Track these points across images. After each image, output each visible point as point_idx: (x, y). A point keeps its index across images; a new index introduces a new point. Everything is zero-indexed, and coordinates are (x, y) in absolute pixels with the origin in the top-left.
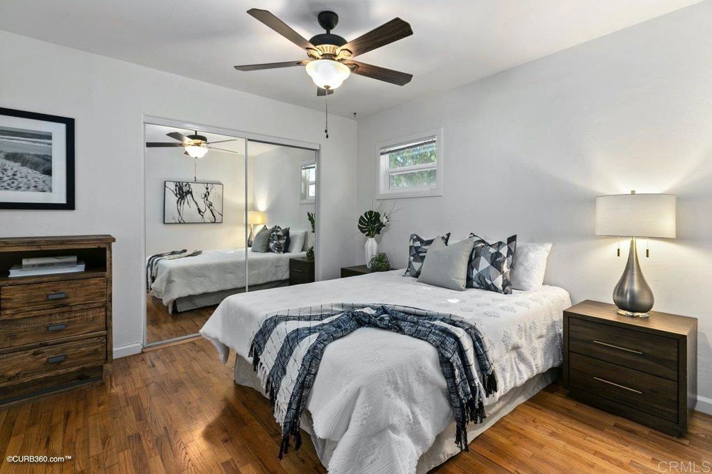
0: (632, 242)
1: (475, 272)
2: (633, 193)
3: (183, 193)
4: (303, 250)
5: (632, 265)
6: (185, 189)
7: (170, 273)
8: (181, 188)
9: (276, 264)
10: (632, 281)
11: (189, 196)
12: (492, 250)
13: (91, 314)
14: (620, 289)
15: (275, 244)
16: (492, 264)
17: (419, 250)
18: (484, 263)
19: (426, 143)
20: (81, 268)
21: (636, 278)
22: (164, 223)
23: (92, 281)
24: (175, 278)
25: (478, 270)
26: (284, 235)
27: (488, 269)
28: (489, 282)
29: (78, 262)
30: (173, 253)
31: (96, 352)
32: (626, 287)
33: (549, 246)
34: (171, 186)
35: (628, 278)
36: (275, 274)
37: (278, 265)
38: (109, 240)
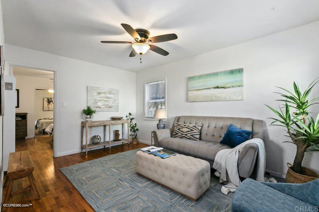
3: (49, 101)
6: (50, 100)
7: (42, 123)
8: (49, 100)
11: (51, 102)
13: (23, 127)
20: (21, 119)
22: (43, 111)
23: (23, 121)
24: (44, 124)
29: (20, 118)
30: (45, 119)
31: (24, 134)
34: (46, 99)
38: (27, 114)
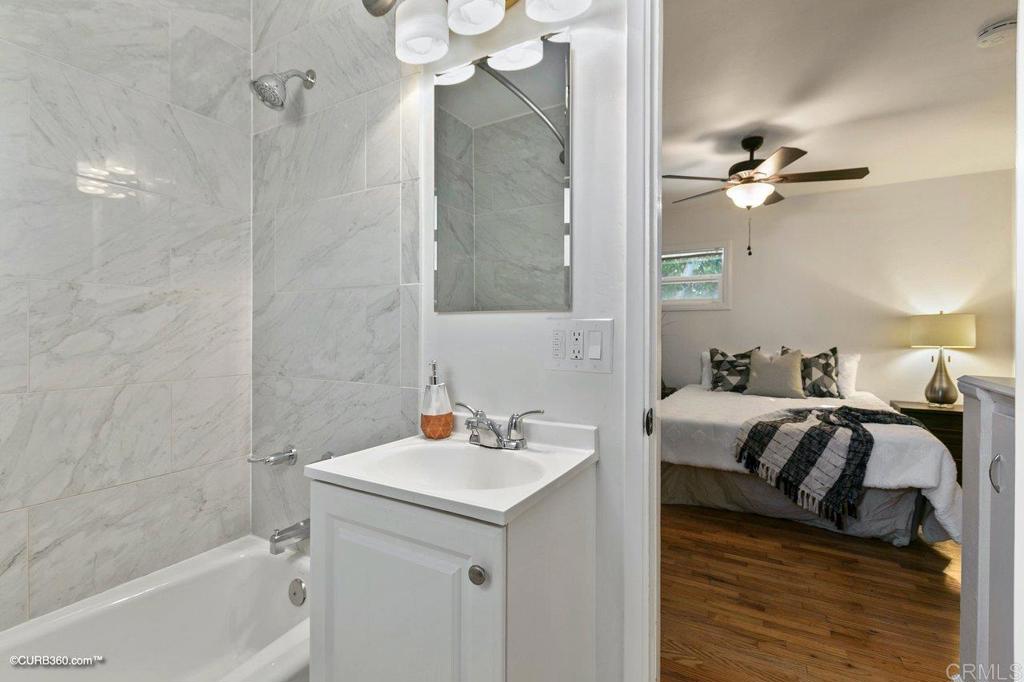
0: (941, 352)
1: (808, 382)
2: (941, 314)
5: (941, 369)
10: (941, 381)
12: (822, 361)
14: (931, 388)
16: (825, 374)
17: (735, 364)
18: (817, 374)
21: (944, 378)
25: (811, 379)
27: (821, 378)
28: (825, 390)
32: (937, 385)
33: (858, 357)
35: (938, 378)
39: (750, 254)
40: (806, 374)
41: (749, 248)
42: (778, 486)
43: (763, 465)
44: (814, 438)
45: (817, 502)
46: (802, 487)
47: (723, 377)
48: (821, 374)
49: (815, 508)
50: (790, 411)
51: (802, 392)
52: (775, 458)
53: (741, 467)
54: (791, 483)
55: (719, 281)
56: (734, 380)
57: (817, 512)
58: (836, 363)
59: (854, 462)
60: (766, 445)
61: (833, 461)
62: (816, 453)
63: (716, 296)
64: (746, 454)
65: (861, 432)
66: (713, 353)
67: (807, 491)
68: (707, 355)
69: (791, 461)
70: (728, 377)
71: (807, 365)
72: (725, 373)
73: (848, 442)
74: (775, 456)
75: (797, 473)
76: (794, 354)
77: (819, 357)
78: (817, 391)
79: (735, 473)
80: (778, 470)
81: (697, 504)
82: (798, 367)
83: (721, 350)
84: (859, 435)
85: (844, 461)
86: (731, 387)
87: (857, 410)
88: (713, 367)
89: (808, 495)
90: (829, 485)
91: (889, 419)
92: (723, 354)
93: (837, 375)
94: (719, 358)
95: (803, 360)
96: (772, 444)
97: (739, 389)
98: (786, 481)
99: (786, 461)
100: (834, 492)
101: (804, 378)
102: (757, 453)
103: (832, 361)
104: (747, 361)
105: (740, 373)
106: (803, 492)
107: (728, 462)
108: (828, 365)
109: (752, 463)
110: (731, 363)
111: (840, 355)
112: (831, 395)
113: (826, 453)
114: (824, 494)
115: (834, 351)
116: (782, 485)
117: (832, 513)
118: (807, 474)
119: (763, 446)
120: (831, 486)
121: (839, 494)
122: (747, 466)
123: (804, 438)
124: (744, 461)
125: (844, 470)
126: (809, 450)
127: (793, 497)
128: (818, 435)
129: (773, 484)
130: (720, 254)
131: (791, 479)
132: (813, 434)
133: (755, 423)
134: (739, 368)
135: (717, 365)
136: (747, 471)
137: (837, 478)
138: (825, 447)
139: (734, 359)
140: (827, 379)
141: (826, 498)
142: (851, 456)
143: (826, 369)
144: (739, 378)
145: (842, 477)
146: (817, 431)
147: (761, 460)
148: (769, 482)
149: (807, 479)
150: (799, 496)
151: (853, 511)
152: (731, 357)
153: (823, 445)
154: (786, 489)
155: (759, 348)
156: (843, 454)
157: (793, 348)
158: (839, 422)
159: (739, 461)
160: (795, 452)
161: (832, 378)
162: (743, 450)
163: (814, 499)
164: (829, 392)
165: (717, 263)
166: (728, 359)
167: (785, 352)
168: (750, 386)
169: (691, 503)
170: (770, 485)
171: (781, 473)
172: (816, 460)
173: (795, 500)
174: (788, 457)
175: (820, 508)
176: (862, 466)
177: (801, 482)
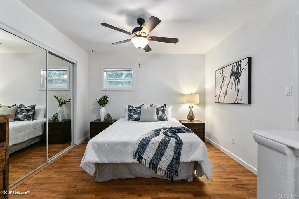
0: (191, 105)
1: (158, 116)
2: (191, 93)
4: (45, 117)
5: (191, 110)
9: (34, 127)
12: (162, 109)
15: (25, 115)
16: (163, 113)
17: (136, 110)
18: (161, 113)
19: (128, 71)
21: (192, 113)
25: (159, 115)
26: (32, 109)
28: (163, 118)
33: (171, 107)
35: (190, 113)
36: (35, 133)
37: (36, 127)
39: (140, 67)
40: (158, 114)
41: (140, 65)
42: (150, 167)
43: (144, 159)
44: (163, 144)
45: (164, 171)
46: (159, 166)
47: (132, 115)
48: (162, 113)
49: (163, 174)
50: (154, 131)
51: (156, 120)
52: (149, 155)
53: (135, 161)
54: (155, 165)
55: (132, 81)
56: (136, 116)
57: (164, 176)
58: (166, 109)
59: (177, 153)
60: (145, 149)
61: (170, 153)
62: (163, 150)
63: (130, 86)
64: (137, 154)
65: (179, 140)
66: (129, 106)
67: (160, 167)
68: (127, 107)
69: (155, 155)
70: (134, 116)
71: (158, 110)
72: (133, 114)
73: (175, 144)
74: (149, 154)
75: (157, 160)
76: (154, 106)
77: (161, 107)
78: (161, 119)
79: (133, 163)
80: (150, 160)
81: (117, 178)
82: (156, 111)
83: (132, 105)
84: (178, 141)
85: (173, 153)
86: (135, 119)
87: (175, 128)
88: (129, 112)
89: (161, 169)
90: (168, 164)
91: (184, 131)
92: (132, 107)
93: (166, 113)
94: (131, 108)
95: (157, 108)
96: (148, 149)
97: (137, 119)
98: (153, 164)
99: (153, 155)
100: (170, 166)
101: (157, 115)
102: (142, 153)
103: (165, 109)
104: (139, 109)
105: (138, 113)
106: (159, 168)
107: (130, 159)
108: (164, 110)
109: (140, 158)
110: (135, 110)
111: (167, 106)
112: (165, 120)
113: (167, 150)
114: (166, 167)
115: (165, 105)
116: (151, 165)
117: (169, 175)
118: (161, 160)
119: (144, 150)
120: (169, 164)
121: (172, 167)
122: (138, 160)
123: (159, 144)
124: (137, 158)
125: (173, 157)
126: (161, 149)
127: (155, 171)
128: (164, 142)
129: (148, 166)
130: (132, 71)
131: (155, 163)
132: (163, 143)
133: (141, 139)
134: (137, 112)
135: (130, 111)
136: (138, 162)
137: (171, 160)
138: (167, 147)
139: (136, 109)
140: (163, 114)
141: (167, 169)
142: (176, 150)
143: (163, 111)
144: (137, 115)
145: (173, 159)
146: (164, 141)
147: (144, 156)
148: (146, 166)
149: (160, 162)
150: (158, 170)
151: (176, 173)
152: (135, 108)
153: (166, 147)
154: (153, 168)
155: (144, 104)
156: (173, 150)
157: (154, 104)
158: (171, 135)
159: (135, 158)
160: (156, 151)
161: (164, 114)
162: (136, 153)
163: (163, 170)
164: (164, 119)
165: (131, 75)
166: (134, 109)
167: (151, 106)
168: (141, 118)
169: (115, 178)
170: (147, 167)
171: (151, 161)
172: (164, 153)
173: (156, 172)
174: (154, 153)
175: (165, 173)
176: (179, 154)
177: (158, 164)
